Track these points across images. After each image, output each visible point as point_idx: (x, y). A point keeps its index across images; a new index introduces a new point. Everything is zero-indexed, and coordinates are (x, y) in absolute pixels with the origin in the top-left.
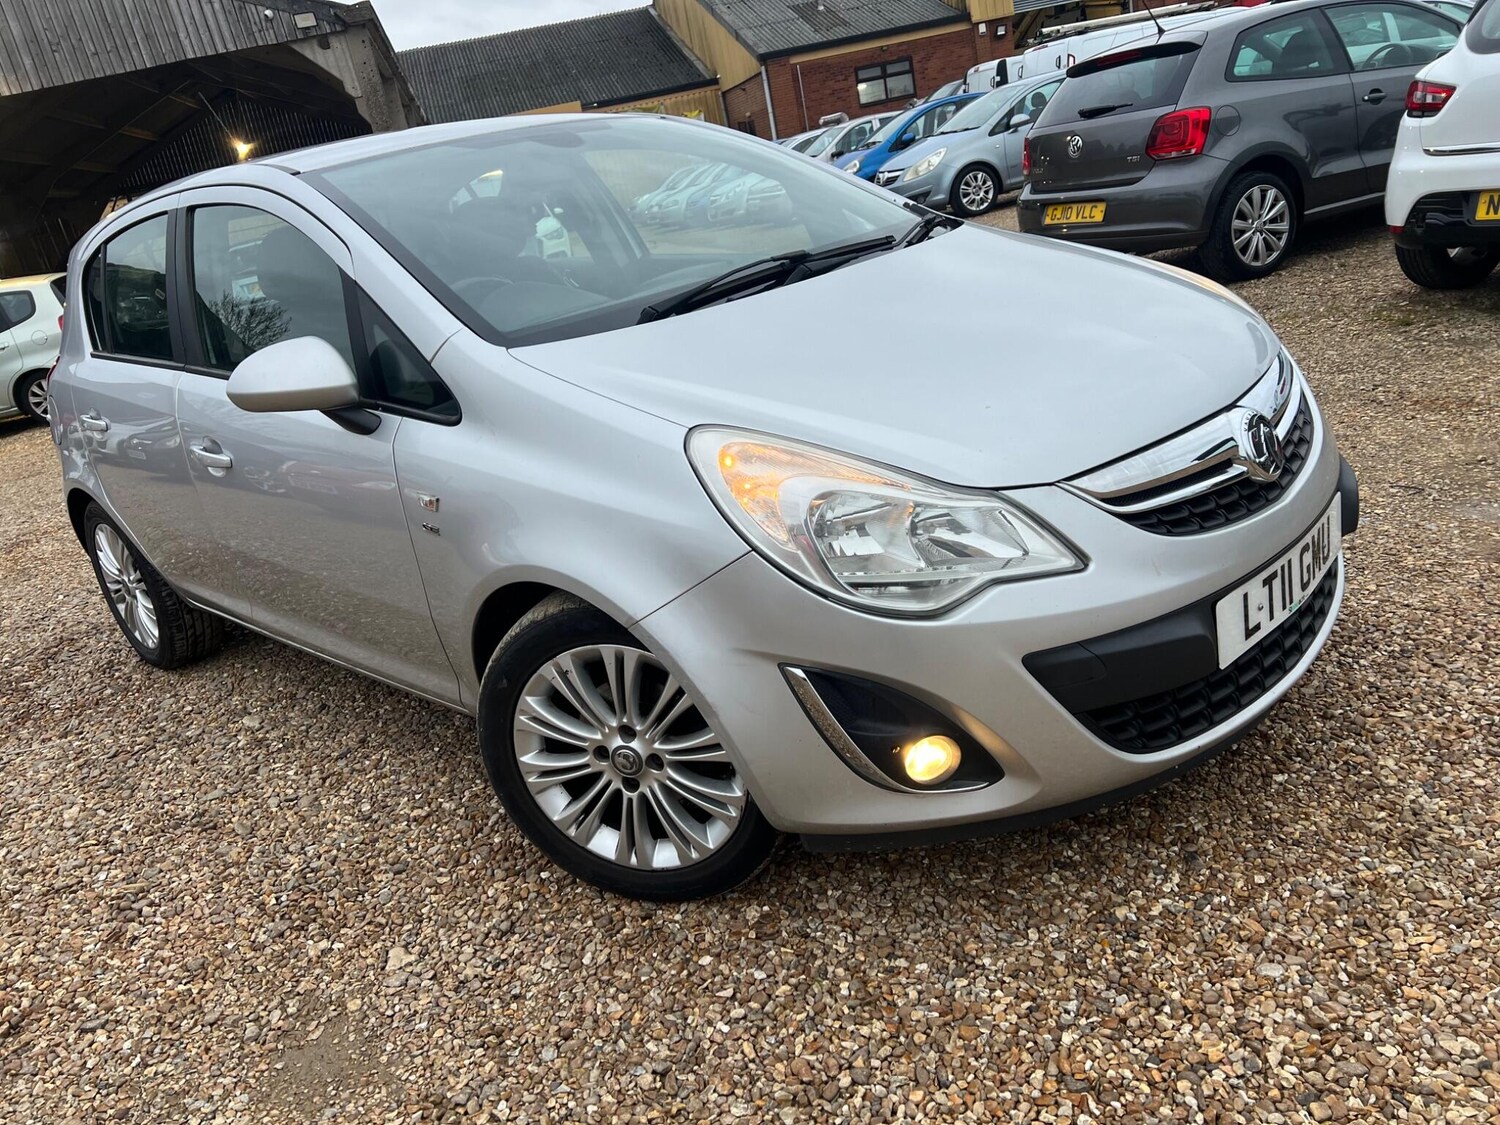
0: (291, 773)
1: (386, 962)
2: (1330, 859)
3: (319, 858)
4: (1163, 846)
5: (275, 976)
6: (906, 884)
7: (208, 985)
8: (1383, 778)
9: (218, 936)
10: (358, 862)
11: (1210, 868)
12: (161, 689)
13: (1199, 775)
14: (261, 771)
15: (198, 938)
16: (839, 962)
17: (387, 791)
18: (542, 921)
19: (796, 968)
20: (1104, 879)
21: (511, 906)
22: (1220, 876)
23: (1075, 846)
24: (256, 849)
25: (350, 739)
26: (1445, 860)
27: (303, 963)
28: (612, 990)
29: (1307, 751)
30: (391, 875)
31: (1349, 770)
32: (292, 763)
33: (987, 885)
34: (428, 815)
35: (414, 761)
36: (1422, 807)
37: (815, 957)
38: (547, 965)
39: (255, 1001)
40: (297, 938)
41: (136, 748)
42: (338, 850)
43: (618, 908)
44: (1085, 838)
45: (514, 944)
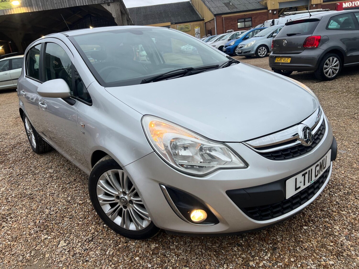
0: (55, 186)
1: (59, 244)
2: (314, 256)
3: (53, 211)
4: (268, 244)
5: (32, 244)
6: (195, 244)
7: (16, 243)
8: (334, 232)
9: (22, 230)
10: (62, 214)
11: (279, 253)
12: (35, 159)
13: (283, 223)
14: (49, 184)
15: (18, 229)
16: (171, 265)
17: (76, 195)
18: (100, 239)
19: (159, 265)
20: (249, 252)
21: (94, 233)
22: (282, 257)
23: (244, 240)
24: (40, 206)
25: (72, 179)
26: (347, 262)
27: (39, 241)
28: (111, 263)
29: (315, 220)
30: (68, 219)
31: (325, 228)
32: (57, 183)
33: (217, 248)
34: (83, 203)
35: (85, 187)
36: (344, 244)
37: (165, 263)
38: (97, 253)
39: (24, 250)
40: (40, 233)
41: (23, 174)
42: (58, 210)
43: (120, 238)
44: (247, 238)
45: (91, 245)
